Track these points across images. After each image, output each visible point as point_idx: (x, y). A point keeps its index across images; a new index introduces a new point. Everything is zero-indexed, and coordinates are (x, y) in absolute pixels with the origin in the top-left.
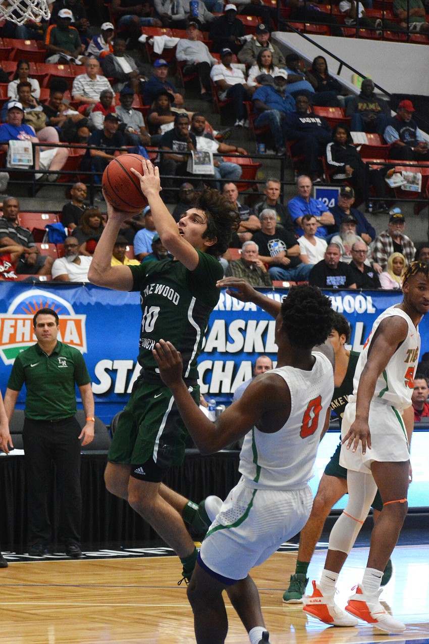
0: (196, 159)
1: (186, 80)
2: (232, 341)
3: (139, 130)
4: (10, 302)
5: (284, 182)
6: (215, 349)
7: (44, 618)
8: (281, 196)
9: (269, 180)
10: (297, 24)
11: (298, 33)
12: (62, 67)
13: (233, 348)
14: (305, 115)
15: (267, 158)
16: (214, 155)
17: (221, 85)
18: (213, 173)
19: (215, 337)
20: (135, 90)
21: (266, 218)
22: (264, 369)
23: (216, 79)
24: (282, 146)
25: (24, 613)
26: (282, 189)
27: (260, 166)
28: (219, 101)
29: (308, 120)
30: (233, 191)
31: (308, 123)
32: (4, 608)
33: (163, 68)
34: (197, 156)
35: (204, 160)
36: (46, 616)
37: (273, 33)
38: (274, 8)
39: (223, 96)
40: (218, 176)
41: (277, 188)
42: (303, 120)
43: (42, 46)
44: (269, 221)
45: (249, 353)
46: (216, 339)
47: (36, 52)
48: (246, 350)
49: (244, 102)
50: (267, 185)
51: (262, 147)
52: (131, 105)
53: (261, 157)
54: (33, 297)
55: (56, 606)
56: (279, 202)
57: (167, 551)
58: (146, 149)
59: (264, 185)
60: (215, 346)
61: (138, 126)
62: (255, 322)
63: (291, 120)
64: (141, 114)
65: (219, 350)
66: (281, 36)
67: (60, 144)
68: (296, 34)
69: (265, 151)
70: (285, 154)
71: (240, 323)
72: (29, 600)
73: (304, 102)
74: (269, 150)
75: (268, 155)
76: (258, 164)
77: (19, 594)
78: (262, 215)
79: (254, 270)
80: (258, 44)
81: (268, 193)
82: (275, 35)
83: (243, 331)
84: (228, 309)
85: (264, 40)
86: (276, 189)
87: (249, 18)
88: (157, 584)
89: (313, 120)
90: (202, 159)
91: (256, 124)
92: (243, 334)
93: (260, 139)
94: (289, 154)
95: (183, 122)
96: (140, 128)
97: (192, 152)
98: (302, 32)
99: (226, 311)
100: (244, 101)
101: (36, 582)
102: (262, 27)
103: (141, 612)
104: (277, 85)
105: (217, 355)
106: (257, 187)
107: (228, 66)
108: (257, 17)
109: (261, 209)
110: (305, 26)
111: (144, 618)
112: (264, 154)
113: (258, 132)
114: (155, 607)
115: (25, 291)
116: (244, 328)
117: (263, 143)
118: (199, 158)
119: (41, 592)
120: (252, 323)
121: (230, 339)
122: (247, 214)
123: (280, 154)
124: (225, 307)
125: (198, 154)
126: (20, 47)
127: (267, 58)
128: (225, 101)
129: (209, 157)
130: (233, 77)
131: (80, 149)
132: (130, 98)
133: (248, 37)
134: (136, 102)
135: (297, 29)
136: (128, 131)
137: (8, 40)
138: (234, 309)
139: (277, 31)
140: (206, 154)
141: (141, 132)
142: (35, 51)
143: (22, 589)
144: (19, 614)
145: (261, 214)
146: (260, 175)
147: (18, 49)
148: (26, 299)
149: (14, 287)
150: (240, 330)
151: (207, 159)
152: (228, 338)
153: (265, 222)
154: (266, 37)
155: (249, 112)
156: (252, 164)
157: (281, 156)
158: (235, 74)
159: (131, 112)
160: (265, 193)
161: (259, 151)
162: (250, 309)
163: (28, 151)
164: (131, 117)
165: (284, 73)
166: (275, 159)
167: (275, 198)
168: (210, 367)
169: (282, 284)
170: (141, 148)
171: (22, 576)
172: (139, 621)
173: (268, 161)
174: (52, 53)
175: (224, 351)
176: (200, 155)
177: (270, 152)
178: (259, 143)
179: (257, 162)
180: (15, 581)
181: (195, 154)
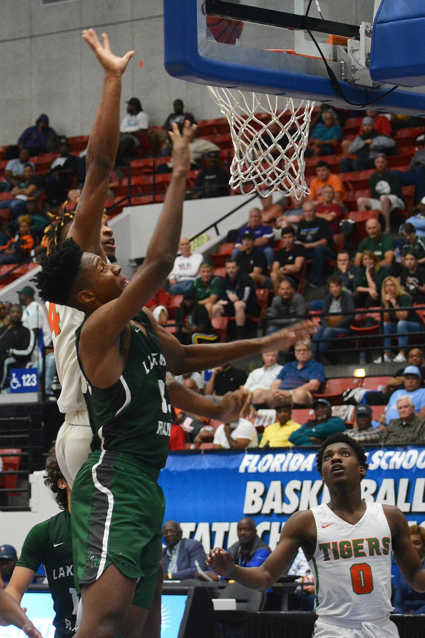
2: (288, 503)
13: (288, 509)
46: (274, 500)
60: (272, 508)
62: (310, 482)
65: (276, 512)
71: (296, 484)
83: (298, 492)
84: (285, 470)
92: (298, 495)
99: (282, 473)
105: (274, 516)
116: (299, 488)
120: (307, 483)
121: (285, 499)
124: (281, 468)
138: (290, 470)
150: (295, 490)
162: (306, 469)
168: (268, 529)
175: (280, 512)
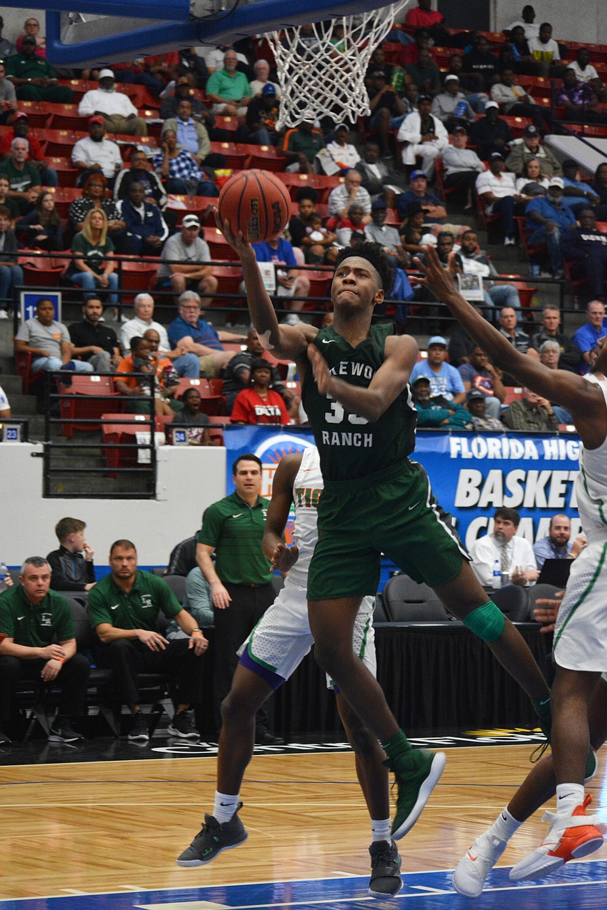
0: (463, 283)
1: (447, 191)
2: (510, 495)
3: (395, 250)
4: (254, 449)
5: (564, 310)
6: (490, 504)
7: (327, 822)
8: (561, 326)
9: (546, 308)
10: (573, 126)
11: (575, 136)
12: (304, 177)
13: (511, 503)
14: (589, 232)
15: (542, 282)
16: (484, 278)
17: (487, 198)
18: (482, 299)
19: (490, 491)
20: (389, 202)
21: (548, 351)
22: (563, 529)
23: (482, 191)
24: (560, 268)
25: (304, 816)
26: (562, 316)
27: (536, 291)
28: (486, 216)
29: (592, 238)
30: (512, 316)
31: (591, 241)
32: (280, 810)
33: (421, 179)
34: (464, 280)
35: (472, 284)
36: (331, 820)
37: (546, 137)
38: (548, 108)
39: (489, 210)
40: (490, 303)
41: (556, 316)
42: (585, 237)
43: (280, 153)
44: (552, 354)
45: (529, 509)
46: (492, 492)
47: (273, 160)
48: (526, 505)
49: (514, 217)
50: (543, 313)
51: (536, 269)
52: (383, 220)
53: (537, 281)
54: (280, 444)
55: (340, 807)
56: (559, 333)
57: (454, 741)
58: (405, 272)
59: (539, 313)
60: (490, 501)
61: (393, 245)
62: (536, 472)
63: (572, 237)
64: (396, 231)
65: (495, 505)
66: (555, 139)
67: (306, 266)
68: (573, 138)
69: (540, 274)
70: (563, 278)
71: (519, 474)
72: (305, 799)
73: (590, 217)
74: (545, 272)
75: (544, 279)
76: (532, 289)
77: (292, 793)
78: (544, 348)
79: (538, 413)
80: (527, 151)
81: (546, 323)
82: (548, 138)
83: (522, 483)
84: (506, 457)
85: (533, 145)
86: (555, 318)
87: (518, 120)
88: (452, 782)
89: (598, 238)
90: (469, 284)
91: (529, 243)
92: (522, 487)
93: (533, 260)
94: (568, 277)
95: (445, 242)
96: (396, 247)
97: (458, 275)
98: (580, 135)
99: (503, 460)
100: (515, 215)
101: (311, 778)
102: (532, 129)
103: (442, 815)
104: (552, 195)
106: (532, 316)
107: (496, 173)
108: (527, 118)
109: (541, 341)
110: (583, 128)
111: (447, 822)
112: (538, 277)
113: (532, 251)
114: (457, 808)
115: (270, 437)
116: (523, 479)
117: (537, 264)
118: (466, 282)
119: (319, 791)
120: (533, 474)
121: (507, 493)
122: (525, 345)
123: (557, 278)
124: (502, 454)
125: (465, 277)
126: (257, 154)
127: (534, 169)
128: (492, 217)
129: (477, 280)
130: (501, 186)
131: (328, 272)
132: (383, 213)
133: (518, 141)
134: (390, 217)
135: (574, 131)
136: (383, 251)
137: (242, 145)
138: (512, 458)
139: (551, 133)
140: (475, 278)
141: (398, 251)
142: (271, 157)
143: (295, 786)
144: (296, 817)
145: (542, 346)
146: (535, 302)
147: (254, 157)
148: (273, 446)
149: (258, 431)
150: (519, 481)
151: (475, 283)
152: (506, 492)
153: (546, 355)
154: (536, 142)
155: (520, 228)
156: (526, 289)
157: (560, 279)
158: (505, 183)
159: (384, 229)
160: (542, 322)
161: (532, 274)
162: (531, 457)
163: (269, 275)
164: (385, 235)
165: (559, 182)
166: (552, 282)
167: (553, 328)
168: (485, 525)
169: (565, 428)
170: (400, 270)
171: (293, 771)
172: (442, 825)
173: (544, 286)
174: (291, 161)
175: (501, 506)
176: (468, 278)
177: (546, 275)
178: (533, 264)
179: (532, 287)
180: (284, 777)
181: (462, 278)
